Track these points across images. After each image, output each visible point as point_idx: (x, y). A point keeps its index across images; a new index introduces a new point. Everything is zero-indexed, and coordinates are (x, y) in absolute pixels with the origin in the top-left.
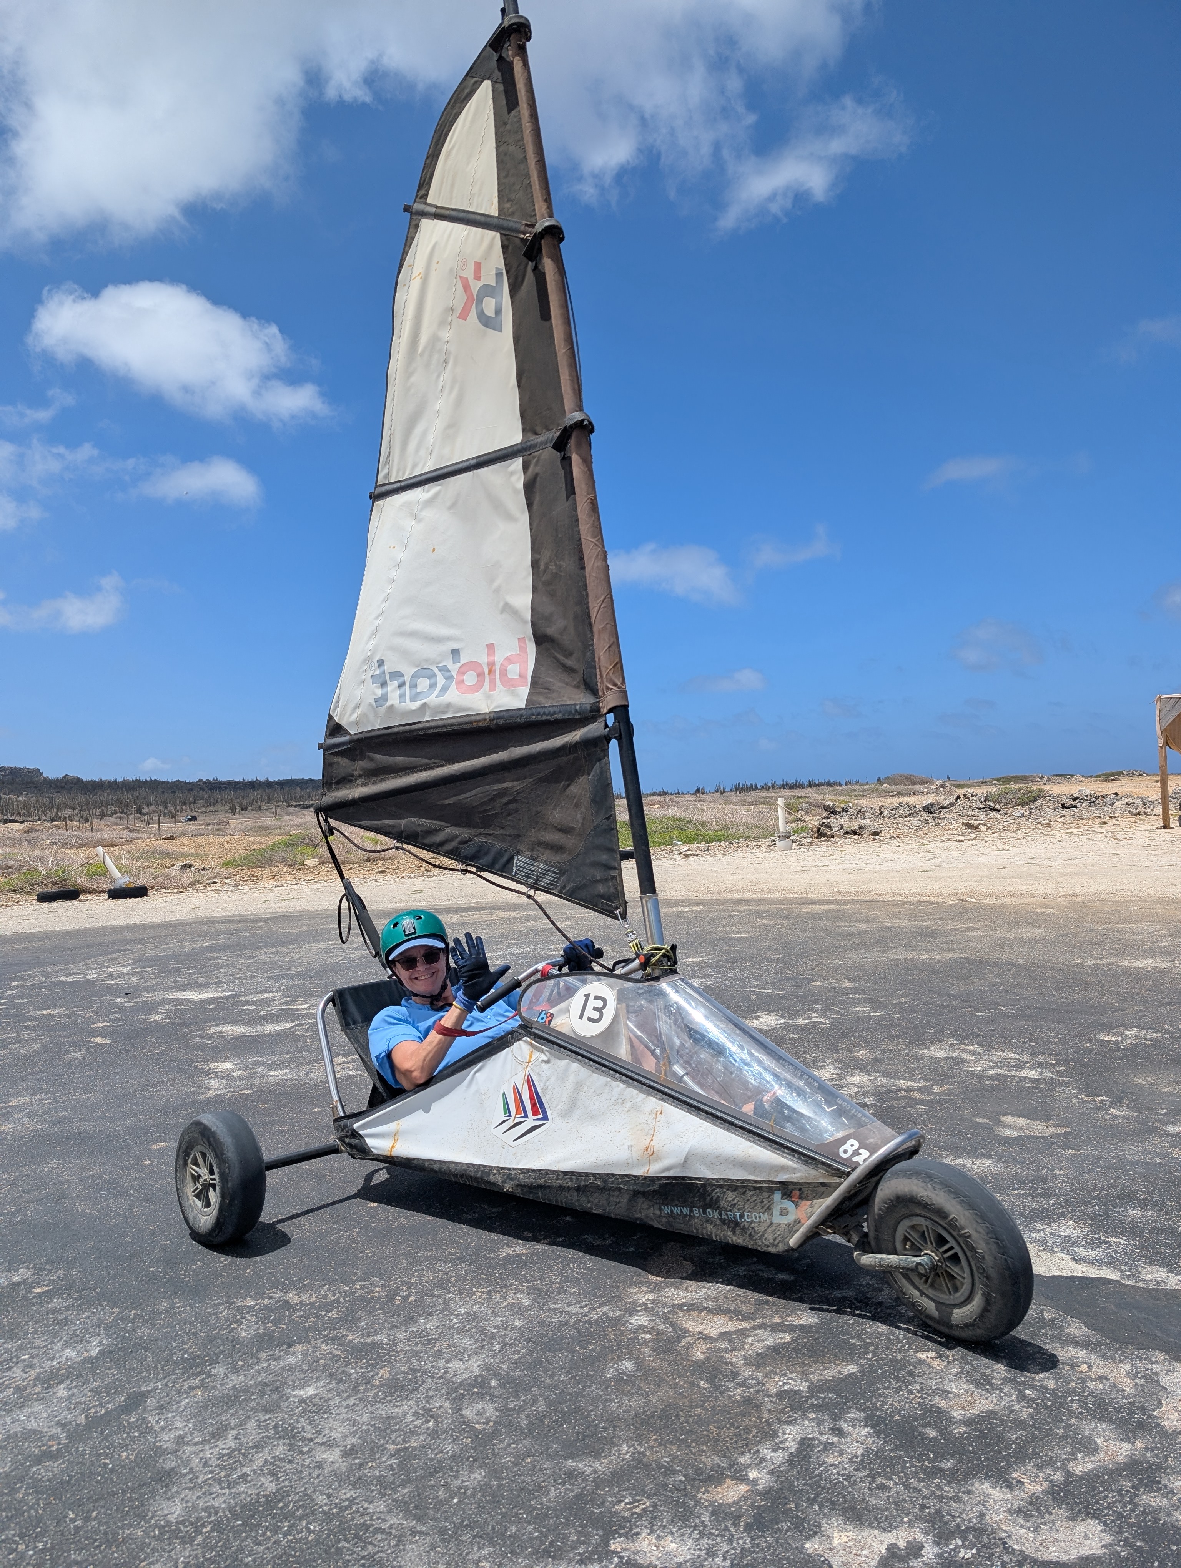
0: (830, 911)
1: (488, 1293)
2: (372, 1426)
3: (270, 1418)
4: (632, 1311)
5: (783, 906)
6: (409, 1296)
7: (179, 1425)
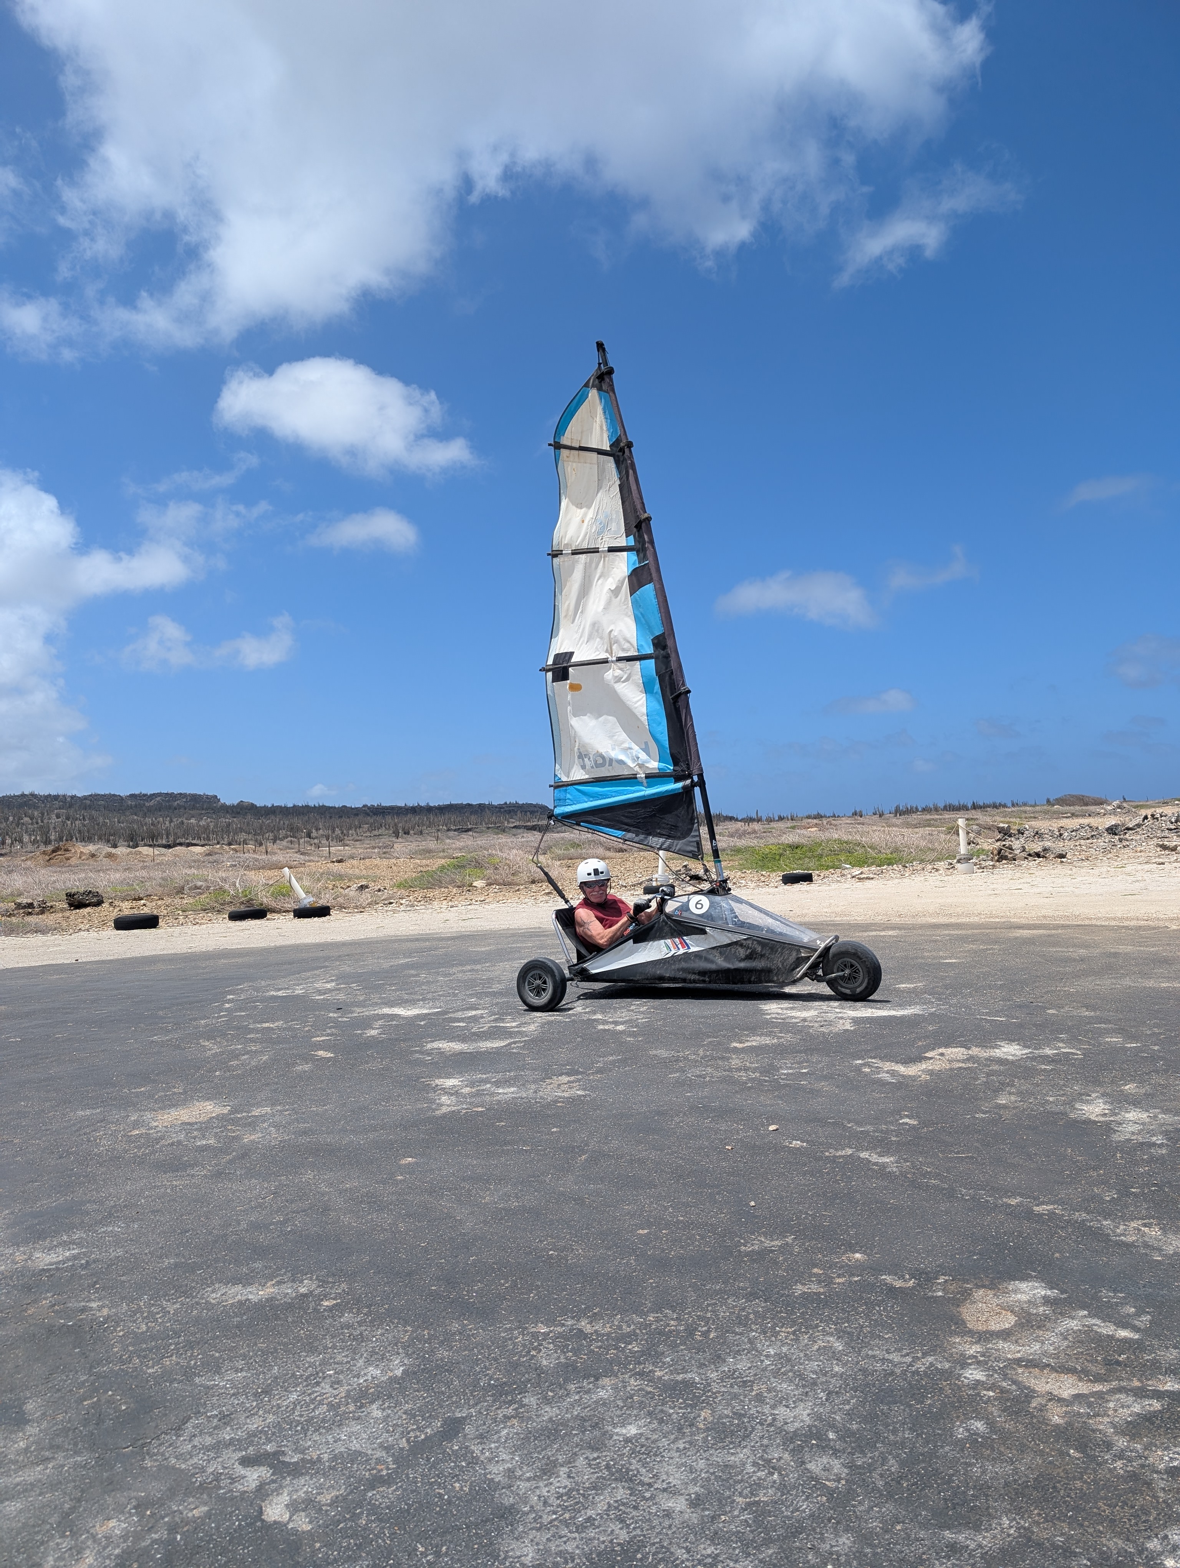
0: (1041, 936)
1: (794, 1333)
2: (711, 1474)
3: (598, 1457)
4: (964, 1365)
5: (987, 931)
6: (709, 1331)
7: (504, 1457)
